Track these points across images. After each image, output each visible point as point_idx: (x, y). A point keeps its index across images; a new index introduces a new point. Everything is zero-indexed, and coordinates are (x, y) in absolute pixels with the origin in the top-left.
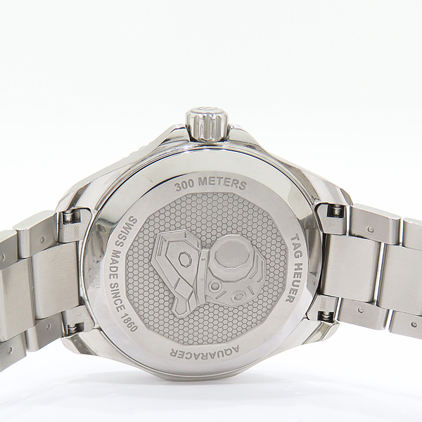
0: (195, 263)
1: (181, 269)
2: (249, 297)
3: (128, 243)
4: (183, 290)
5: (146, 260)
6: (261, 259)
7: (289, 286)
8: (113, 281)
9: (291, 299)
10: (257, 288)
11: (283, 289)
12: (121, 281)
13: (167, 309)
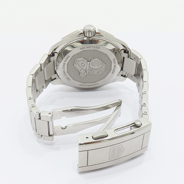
0: (86, 65)
1: (82, 67)
2: (101, 72)
3: (67, 61)
4: (83, 71)
5: (73, 65)
6: (104, 64)
7: (112, 70)
8: (64, 70)
9: (113, 73)
10: (103, 70)
11: (111, 70)
12: (66, 69)
13: (78, 75)
